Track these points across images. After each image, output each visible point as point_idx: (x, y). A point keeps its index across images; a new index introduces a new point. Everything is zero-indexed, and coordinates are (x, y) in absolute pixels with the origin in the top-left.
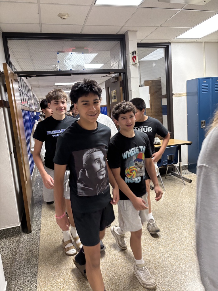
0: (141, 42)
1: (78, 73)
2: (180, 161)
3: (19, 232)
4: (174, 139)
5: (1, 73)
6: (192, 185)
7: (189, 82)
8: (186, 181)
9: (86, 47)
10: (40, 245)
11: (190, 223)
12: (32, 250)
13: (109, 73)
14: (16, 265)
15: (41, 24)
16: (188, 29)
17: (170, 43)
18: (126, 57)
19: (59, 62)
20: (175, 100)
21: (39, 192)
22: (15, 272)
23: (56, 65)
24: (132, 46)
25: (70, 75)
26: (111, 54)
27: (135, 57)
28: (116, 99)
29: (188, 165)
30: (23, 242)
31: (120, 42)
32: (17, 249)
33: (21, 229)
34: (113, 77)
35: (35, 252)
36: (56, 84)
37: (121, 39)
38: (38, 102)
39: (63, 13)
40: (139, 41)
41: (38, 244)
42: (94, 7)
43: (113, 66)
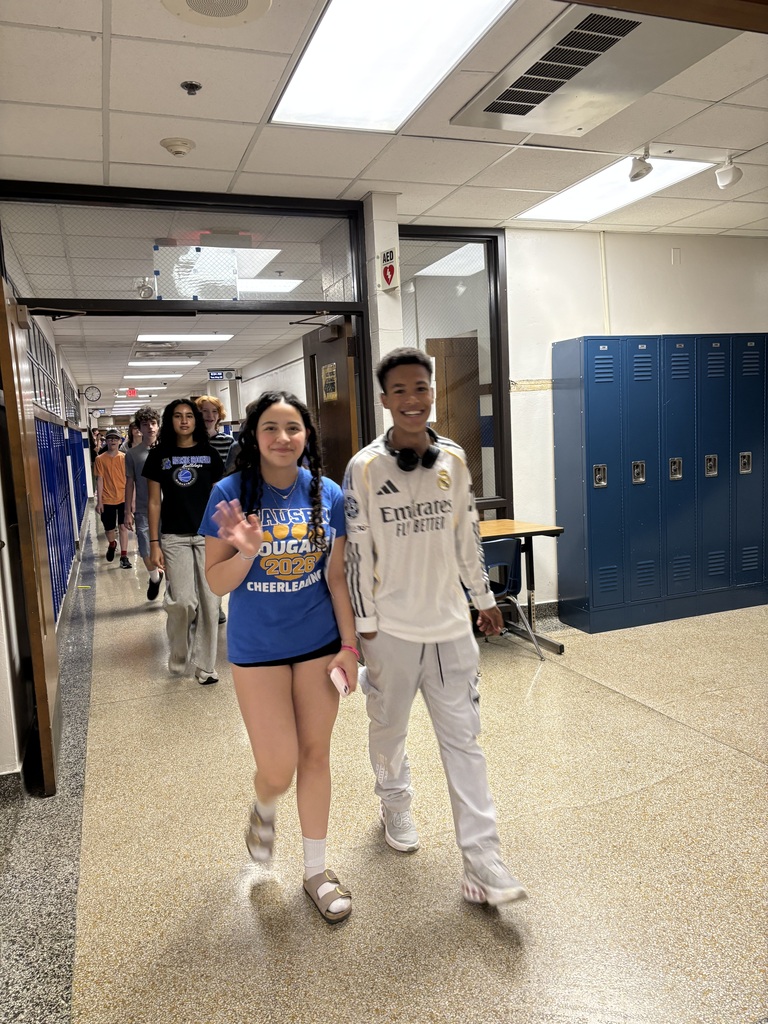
0: (414, 223)
1: (219, 309)
2: (531, 586)
3: (16, 791)
4: (513, 519)
6: (564, 659)
7: (559, 349)
8: (548, 649)
9: (243, 231)
10: (84, 825)
11: (539, 757)
12: (59, 840)
13: (313, 313)
14: (9, 877)
15: (107, 164)
16: (546, 197)
17: (502, 230)
18: (364, 266)
19: (157, 273)
20: (517, 400)
22: (6, 895)
23: (147, 279)
24: (383, 236)
25: (193, 314)
26: (322, 255)
27: (392, 269)
28: (336, 392)
29: (559, 603)
30: (30, 820)
31: (348, 221)
32: (12, 837)
33: (22, 781)
34: (326, 326)
36: (141, 338)
37: (352, 214)
38: (76, 397)
39: (176, 139)
40: (406, 221)
41: (76, 824)
42: (266, 130)
43: (327, 290)
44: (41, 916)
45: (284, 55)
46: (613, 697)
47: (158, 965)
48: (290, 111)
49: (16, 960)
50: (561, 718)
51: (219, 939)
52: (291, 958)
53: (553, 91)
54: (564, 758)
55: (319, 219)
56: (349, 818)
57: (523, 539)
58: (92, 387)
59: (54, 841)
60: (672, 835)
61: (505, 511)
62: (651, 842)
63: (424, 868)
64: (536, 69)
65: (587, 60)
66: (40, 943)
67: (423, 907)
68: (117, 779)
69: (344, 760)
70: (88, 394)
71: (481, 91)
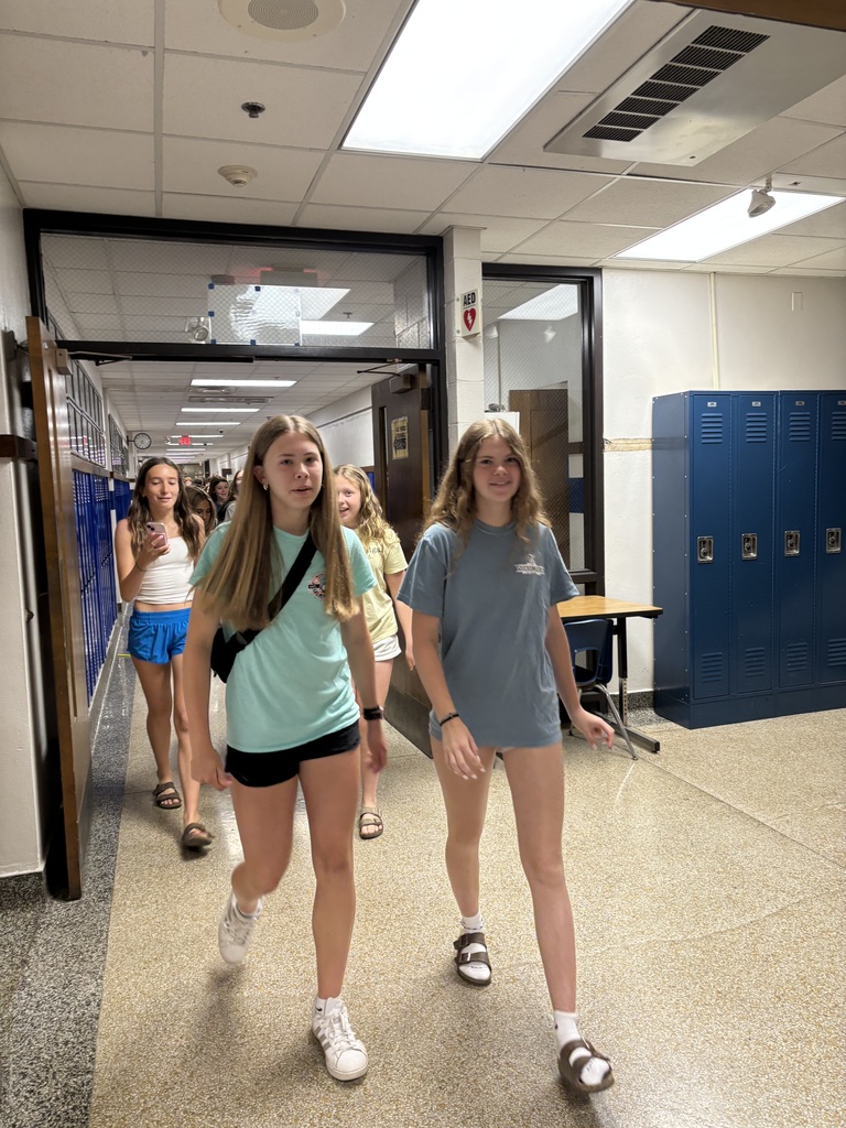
0: (500, 262)
1: (279, 354)
2: (623, 673)
3: (37, 892)
4: (604, 595)
5: (19, 346)
6: (659, 759)
7: (659, 403)
8: (641, 747)
9: (308, 268)
10: (110, 936)
11: (630, 877)
12: (82, 953)
13: (384, 361)
14: (24, 996)
15: (159, 194)
16: (651, 233)
17: (599, 270)
18: (442, 309)
19: (211, 314)
20: (611, 461)
21: (113, 769)
22: (20, 1017)
23: (202, 319)
24: (465, 276)
25: (249, 360)
26: (395, 295)
27: (473, 313)
28: (406, 450)
29: (655, 693)
30: (51, 928)
31: (425, 257)
32: (30, 947)
33: (44, 882)
34: (398, 375)
35: (91, 957)
36: (195, 382)
37: (431, 251)
38: (124, 444)
39: (237, 167)
40: (491, 259)
41: (101, 935)
42: (336, 157)
43: (400, 335)
44: (57, 1044)
45: (358, 73)
46: (716, 807)
47: (185, 1112)
48: (363, 136)
49: (26, 1098)
50: (655, 829)
51: (256, 1084)
52: (337, 1112)
53: (663, 114)
54: (659, 878)
55: (393, 256)
56: (409, 941)
57: (615, 621)
58: (142, 433)
59: (77, 954)
60: (788, 981)
61: (594, 586)
62: (763, 988)
63: (495, 1009)
64: (645, 89)
65: (704, 79)
66: (54, 1078)
67: (493, 1057)
68: (150, 883)
69: (405, 870)
70: (138, 442)
71: (581, 113)
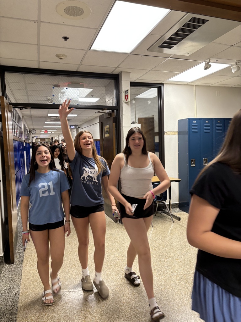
2: (170, 198)
3: (1, 262)
6: (180, 222)
7: (180, 121)
8: (175, 219)
9: (81, 83)
10: (22, 274)
11: (172, 256)
12: (14, 279)
13: (103, 109)
15: (39, 62)
16: (177, 74)
17: (163, 84)
18: (119, 95)
19: (53, 96)
20: (166, 138)
23: (51, 97)
24: (125, 86)
26: (106, 91)
28: (109, 134)
29: (179, 203)
30: (5, 272)
31: (114, 80)
33: (3, 259)
34: (107, 113)
35: (17, 280)
36: (49, 115)
37: (115, 78)
38: (28, 132)
39: (61, 54)
40: (133, 81)
41: (20, 274)
42: (89, 52)
43: (107, 102)
44: (7, 306)
45: (95, 29)
48: (97, 46)
50: (179, 242)
53: (180, 41)
54: (180, 256)
55: (105, 80)
58: (34, 129)
64: (175, 34)
65: (191, 32)
70: (32, 132)
71: (157, 41)
